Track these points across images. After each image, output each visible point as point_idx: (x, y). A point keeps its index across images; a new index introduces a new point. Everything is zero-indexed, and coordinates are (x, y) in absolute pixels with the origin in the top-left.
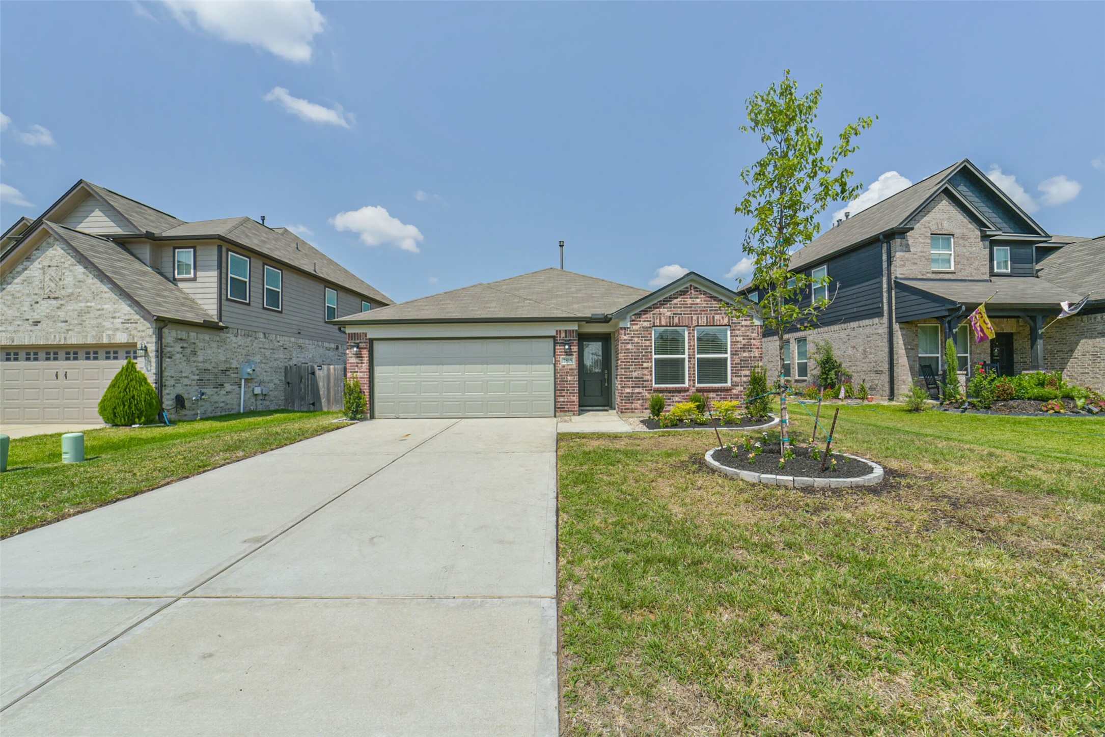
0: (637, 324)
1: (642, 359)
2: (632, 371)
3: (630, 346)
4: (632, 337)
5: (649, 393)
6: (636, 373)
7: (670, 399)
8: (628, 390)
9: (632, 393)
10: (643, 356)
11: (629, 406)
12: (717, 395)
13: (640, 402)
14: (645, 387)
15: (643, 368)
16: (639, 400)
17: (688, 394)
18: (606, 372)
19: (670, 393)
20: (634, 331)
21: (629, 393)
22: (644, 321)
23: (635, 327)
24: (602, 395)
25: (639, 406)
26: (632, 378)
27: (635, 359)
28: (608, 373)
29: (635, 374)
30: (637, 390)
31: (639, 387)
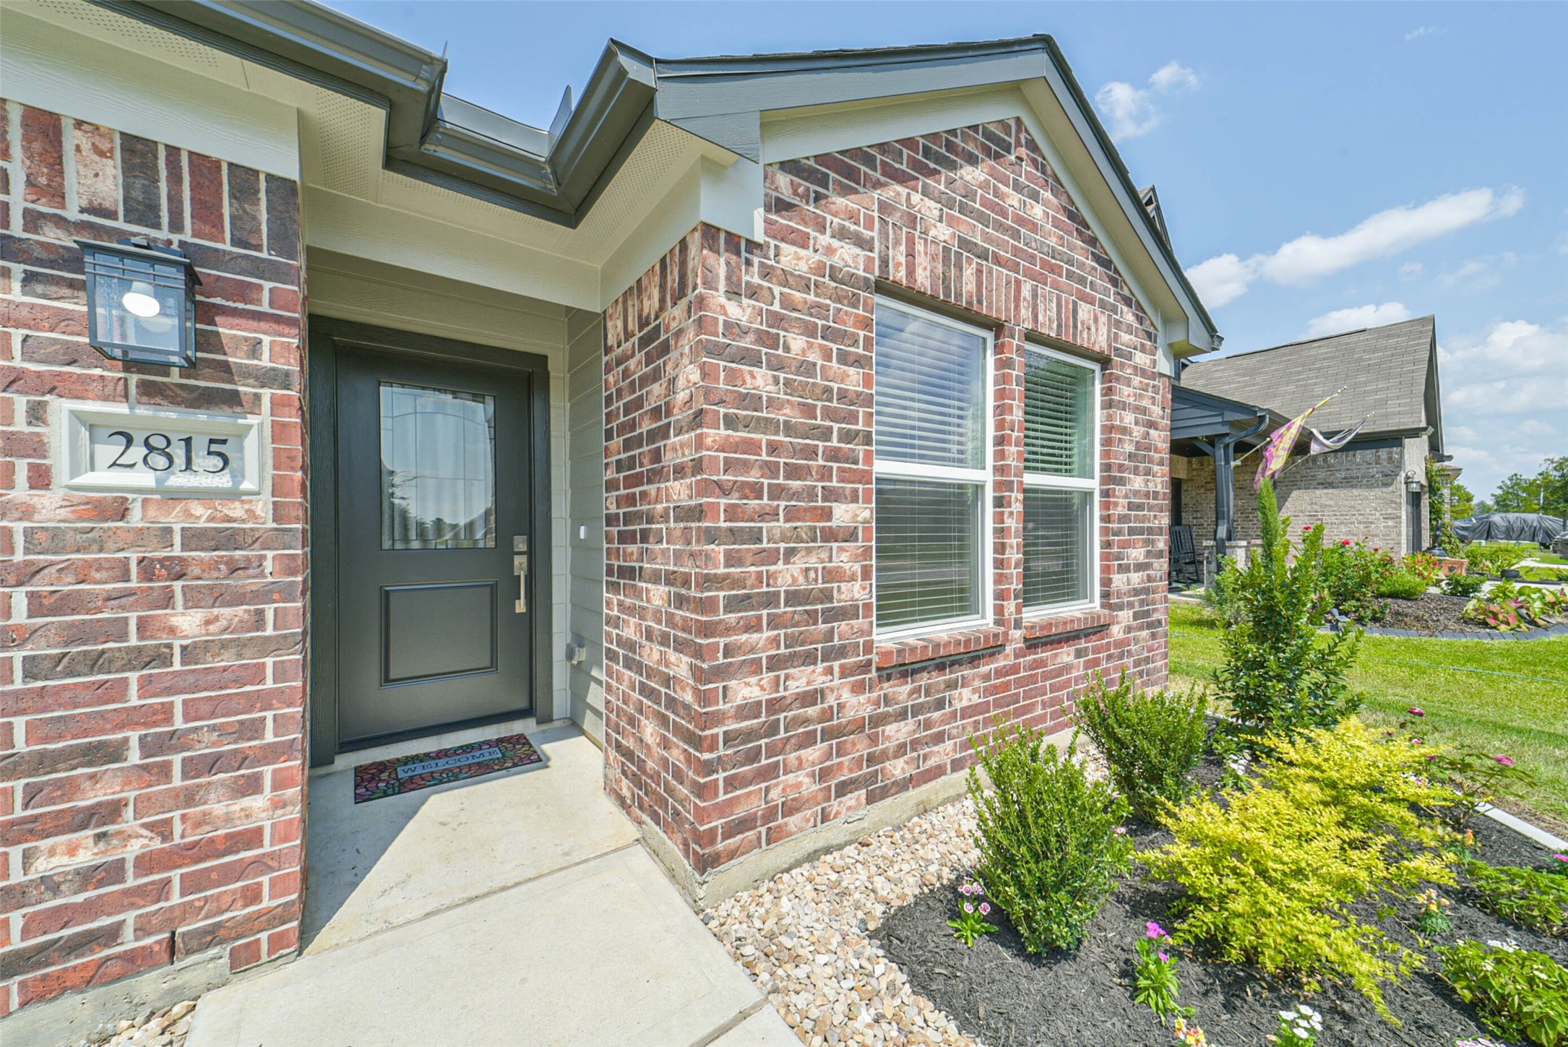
0: (802, 241)
1: (825, 474)
2: (771, 557)
3: (760, 380)
4: (777, 320)
5: (858, 688)
6: (798, 564)
7: (940, 705)
8: (748, 690)
9: (775, 706)
10: (834, 455)
11: (751, 801)
12: (1079, 654)
13: (812, 754)
14: (841, 652)
15: (830, 536)
16: (809, 740)
17: (1001, 662)
18: (521, 544)
19: (941, 667)
20: (786, 278)
21: (750, 710)
22: (842, 234)
23: (793, 258)
24: (493, 664)
25: (809, 786)
26: (771, 599)
27: (792, 472)
28: (530, 553)
29: (788, 575)
30: (800, 680)
31: (809, 659)
